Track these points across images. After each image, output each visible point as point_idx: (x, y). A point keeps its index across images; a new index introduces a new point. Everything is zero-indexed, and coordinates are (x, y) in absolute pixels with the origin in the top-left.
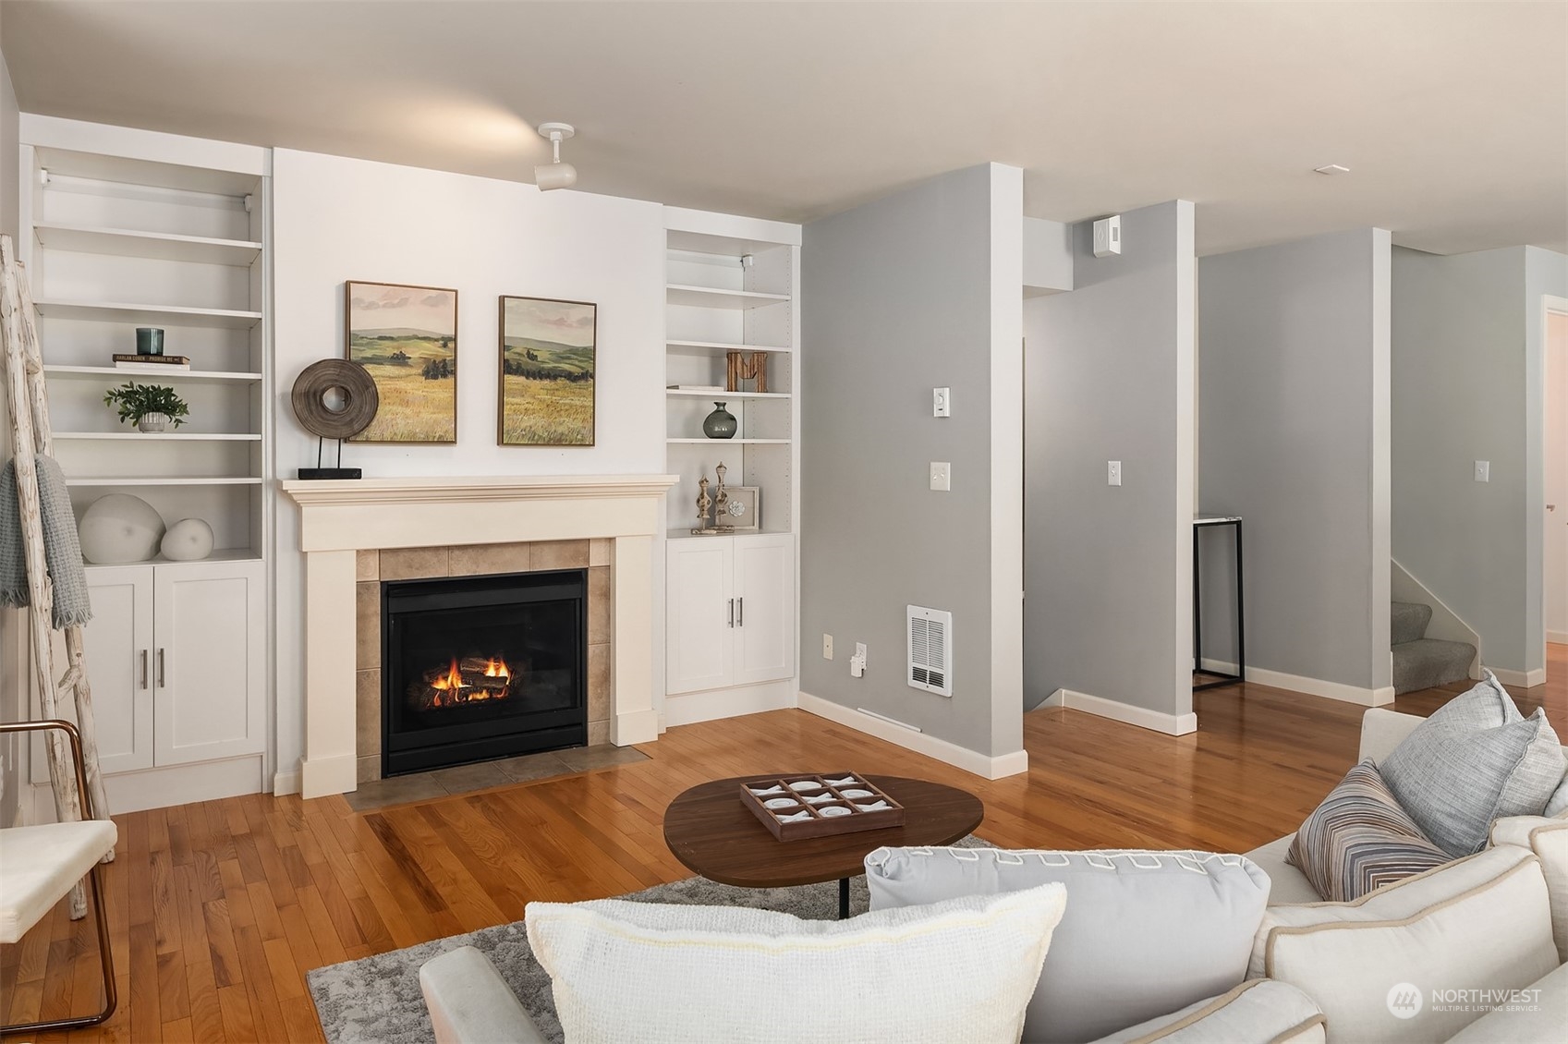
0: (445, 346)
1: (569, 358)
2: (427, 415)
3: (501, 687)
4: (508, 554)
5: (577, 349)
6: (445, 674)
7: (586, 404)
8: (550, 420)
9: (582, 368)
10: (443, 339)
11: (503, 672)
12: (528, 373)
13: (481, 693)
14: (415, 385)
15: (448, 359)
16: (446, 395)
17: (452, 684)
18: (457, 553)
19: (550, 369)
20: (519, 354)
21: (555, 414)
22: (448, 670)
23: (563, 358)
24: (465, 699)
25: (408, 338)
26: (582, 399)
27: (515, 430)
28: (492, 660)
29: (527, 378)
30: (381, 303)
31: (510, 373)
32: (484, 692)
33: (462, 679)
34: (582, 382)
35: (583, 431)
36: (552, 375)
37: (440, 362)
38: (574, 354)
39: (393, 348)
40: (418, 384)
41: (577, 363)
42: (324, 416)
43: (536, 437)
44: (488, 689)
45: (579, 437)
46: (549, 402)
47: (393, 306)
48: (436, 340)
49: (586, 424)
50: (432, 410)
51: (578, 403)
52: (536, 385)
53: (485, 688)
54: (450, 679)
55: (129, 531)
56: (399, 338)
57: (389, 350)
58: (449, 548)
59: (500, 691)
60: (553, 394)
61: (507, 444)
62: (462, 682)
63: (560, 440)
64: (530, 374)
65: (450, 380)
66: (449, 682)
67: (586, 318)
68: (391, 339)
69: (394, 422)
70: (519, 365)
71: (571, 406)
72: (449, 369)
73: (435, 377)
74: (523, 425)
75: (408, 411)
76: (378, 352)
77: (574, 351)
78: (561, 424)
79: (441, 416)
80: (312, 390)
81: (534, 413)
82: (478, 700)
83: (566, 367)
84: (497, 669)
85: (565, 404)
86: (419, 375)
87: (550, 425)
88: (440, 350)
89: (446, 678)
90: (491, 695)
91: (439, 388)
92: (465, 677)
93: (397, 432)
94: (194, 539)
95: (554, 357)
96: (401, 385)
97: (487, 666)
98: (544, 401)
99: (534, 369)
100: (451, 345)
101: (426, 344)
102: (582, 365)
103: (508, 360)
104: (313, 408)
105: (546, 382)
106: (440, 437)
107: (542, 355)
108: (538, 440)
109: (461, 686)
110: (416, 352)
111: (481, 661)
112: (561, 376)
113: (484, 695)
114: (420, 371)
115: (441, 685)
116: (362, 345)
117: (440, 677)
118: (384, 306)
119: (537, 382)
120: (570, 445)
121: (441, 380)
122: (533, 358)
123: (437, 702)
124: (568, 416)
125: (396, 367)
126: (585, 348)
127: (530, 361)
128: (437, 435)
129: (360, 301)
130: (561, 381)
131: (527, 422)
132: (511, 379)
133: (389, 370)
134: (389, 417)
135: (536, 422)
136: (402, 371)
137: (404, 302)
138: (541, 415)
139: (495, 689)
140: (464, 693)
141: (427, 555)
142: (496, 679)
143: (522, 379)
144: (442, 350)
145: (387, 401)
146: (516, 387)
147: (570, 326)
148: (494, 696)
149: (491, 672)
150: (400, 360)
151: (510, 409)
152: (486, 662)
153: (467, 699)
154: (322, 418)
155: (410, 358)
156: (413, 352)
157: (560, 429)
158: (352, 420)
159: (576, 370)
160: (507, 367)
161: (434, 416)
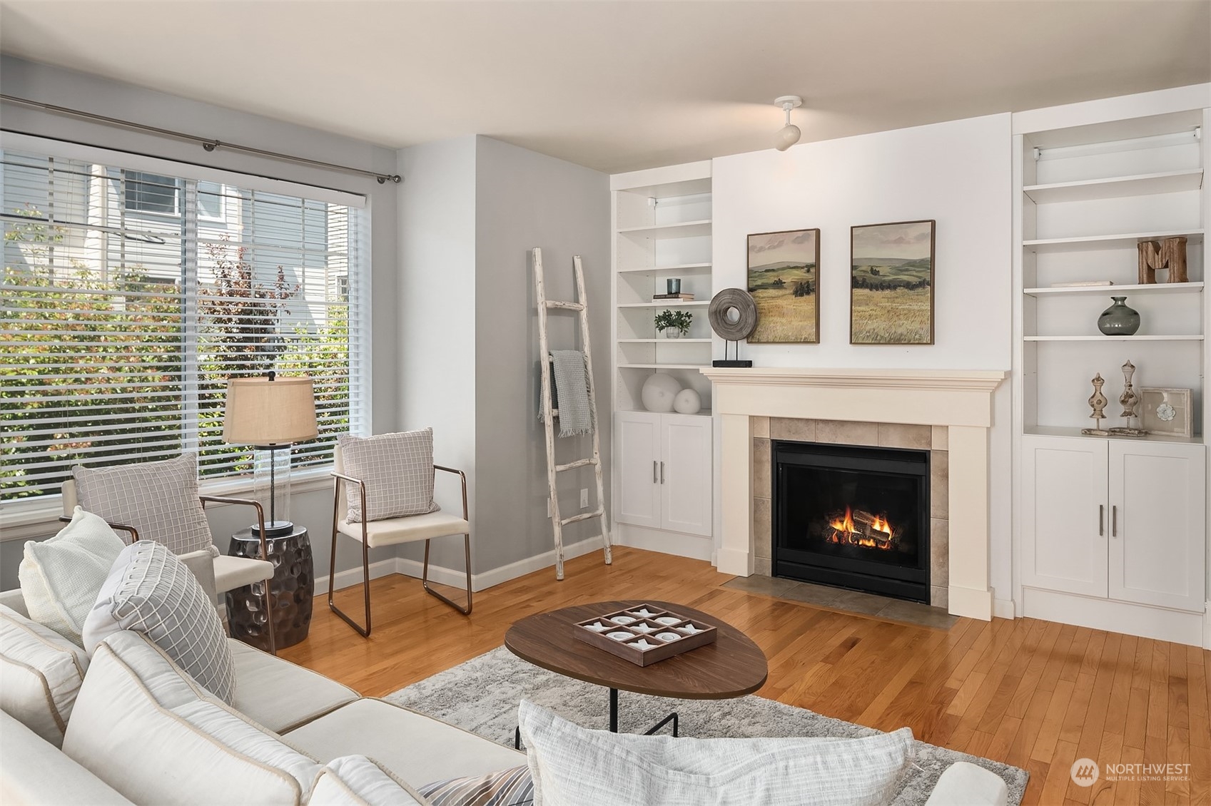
0: (808, 271)
1: (907, 270)
2: (796, 323)
3: (884, 540)
4: (860, 431)
5: (915, 261)
6: (842, 519)
7: (923, 308)
8: (891, 323)
9: (920, 277)
10: (807, 266)
11: (887, 529)
12: (872, 285)
13: (869, 541)
14: (788, 302)
15: (810, 280)
16: (810, 307)
17: (847, 528)
18: (821, 425)
19: (890, 281)
20: (864, 271)
21: (895, 318)
22: (844, 516)
23: (901, 271)
24: (856, 542)
25: (783, 269)
26: (920, 304)
27: (861, 332)
28: (878, 517)
29: (871, 290)
30: (767, 247)
31: (857, 287)
32: (872, 540)
33: (854, 526)
34: (920, 290)
35: (921, 332)
36: (892, 286)
37: (805, 284)
38: (911, 266)
39: (774, 276)
40: (791, 301)
41: (915, 274)
42: (726, 326)
43: (879, 337)
44: (874, 539)
45: (917, 337)
46: (890, 309)
47: (774, 247)
48: (803, 268)
49: (923, 325)
50: (799, 319)
51: (916, 307)
52: (878, 294)
53: (872, 538)
54: (845, 523)
55: (663, 394)
56: (779, 269)
57: (771, 278)
58: (816, 421)
59: (884, 543)
60: (893, 302)
61: (854, 343)
62: (855, 529)
63: (899, 340)
64: (873, 287)
65: (812, 297)
66: (844, 526)
67: (923, 234)
68: (773, 270)
69: (775, 329)
70: (864, 280)
71: (909, 311)
72: (811, 288)
73: (802, 295)
74: (868, 328)
75: (784, 320)
76: (765, 281)
77: (912, 264)
78: (900, 326)
79: (805, 323)
80: (718, 310)
81: (877, 318)
82: (867, 546)
83: (905, 278)
84: (882, 526)
85: (904, 309)
86: (791, 294)
87: (890, 327)
88: (804, 274)
89: (842, 522)
90: (877, 545)
91: (806, 303)
92: (857, 524)
93: (777, 335)
94: (687, 401)
95: (894, 271)
96: (779, 302)
97: (874, 521)
98: (886, 307)
99: (877, 282)
100: (813, 270)
101: (795, 272)
102: (919, 274)
103: (855, 277)
104: (719, 321)
105: (887, 292)
106: (805, 338)
107: (882, 271)
108: (880, 340)
109: (854, 531)
110: (789, 278)
111: (869, 516)
112: (900, 286)
113: (871, 543)
114: (791, 291)
115: (838, 526)
116: (756, 277)
117: (837, 520)
118: (769, 248)
119: (880, 292)
120: (909, 343)
121: (806, 297)
122: (875, 272)
123: (835, 539)
124: (906, 319)
125: (776, 290)
126: (923, 260)
127: (873, 276)
128: (803, 337)
129: (754, 247)
130: (900, 291)
131: (871, 325)
132: (857, 291)
133: (772, 292)
134: (772, 325)
135: (879, 325)
136: (780, 292)
137: (780, 244)
138: (883, 319)
139: (880, 541)
140: (854, 536)
141: (801, 424)
142: (881, 533)
143: (867, 291)
144: (807, 275)
145: (771, 314)
146: (861, 298)
147: (909, 243)
148: (879, 546)
149: (877, 527)
150: (778, 284)
151: (857, 316)
152: (873, 518)
153: (858, 543)
154: (726, 328)
155: (785, 283)
156: (787, 279)
157: (900, 331)
158: (741, 329)
159: (914, 280)
160: (855, 283)
161: (801, 323)
